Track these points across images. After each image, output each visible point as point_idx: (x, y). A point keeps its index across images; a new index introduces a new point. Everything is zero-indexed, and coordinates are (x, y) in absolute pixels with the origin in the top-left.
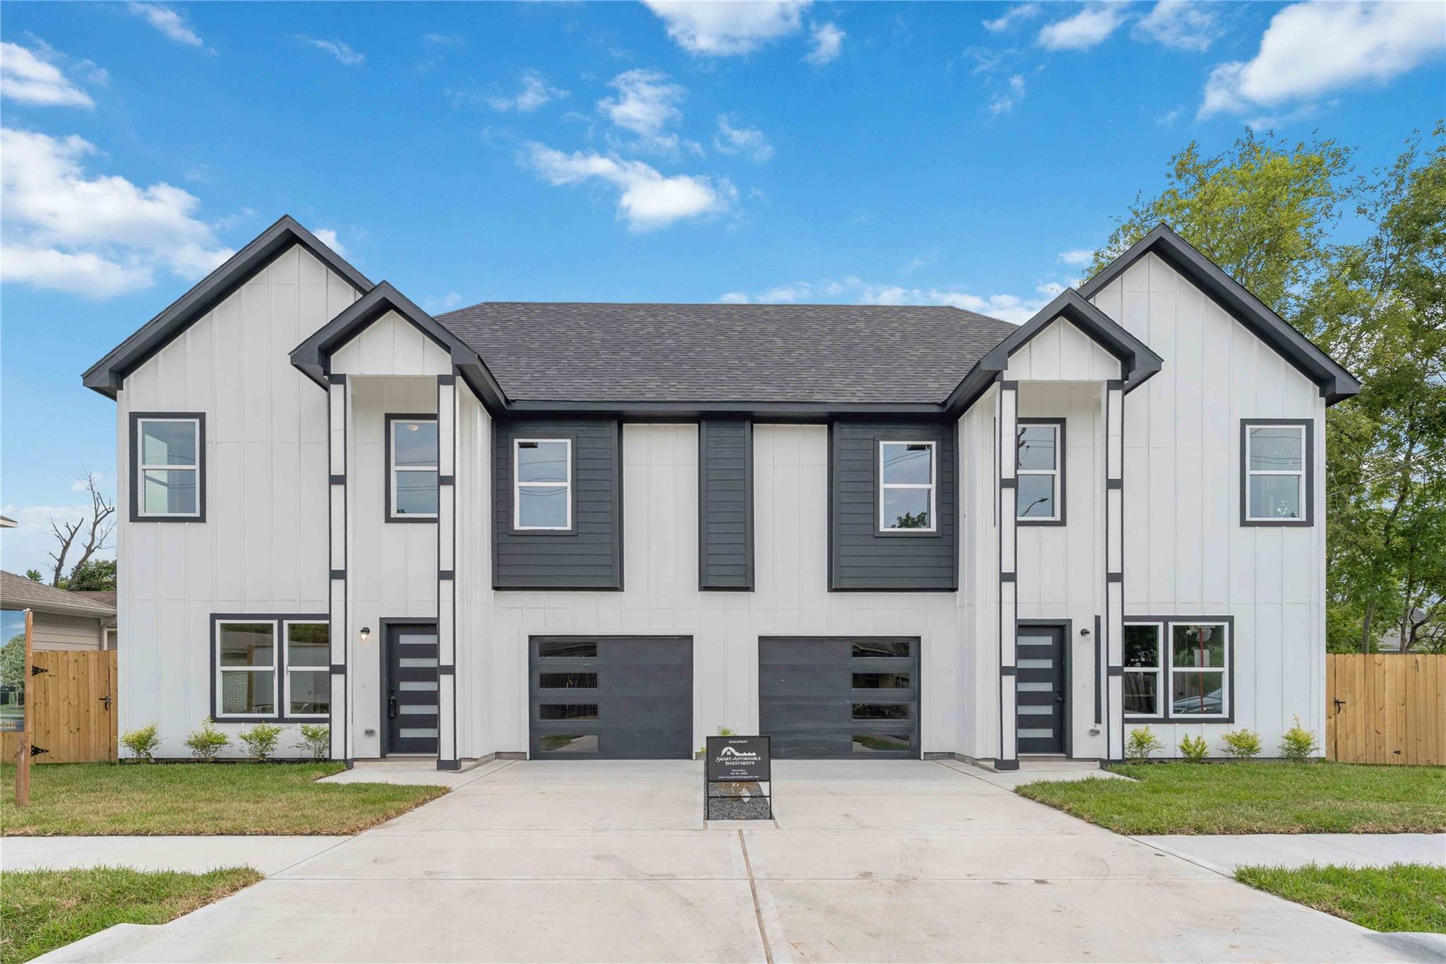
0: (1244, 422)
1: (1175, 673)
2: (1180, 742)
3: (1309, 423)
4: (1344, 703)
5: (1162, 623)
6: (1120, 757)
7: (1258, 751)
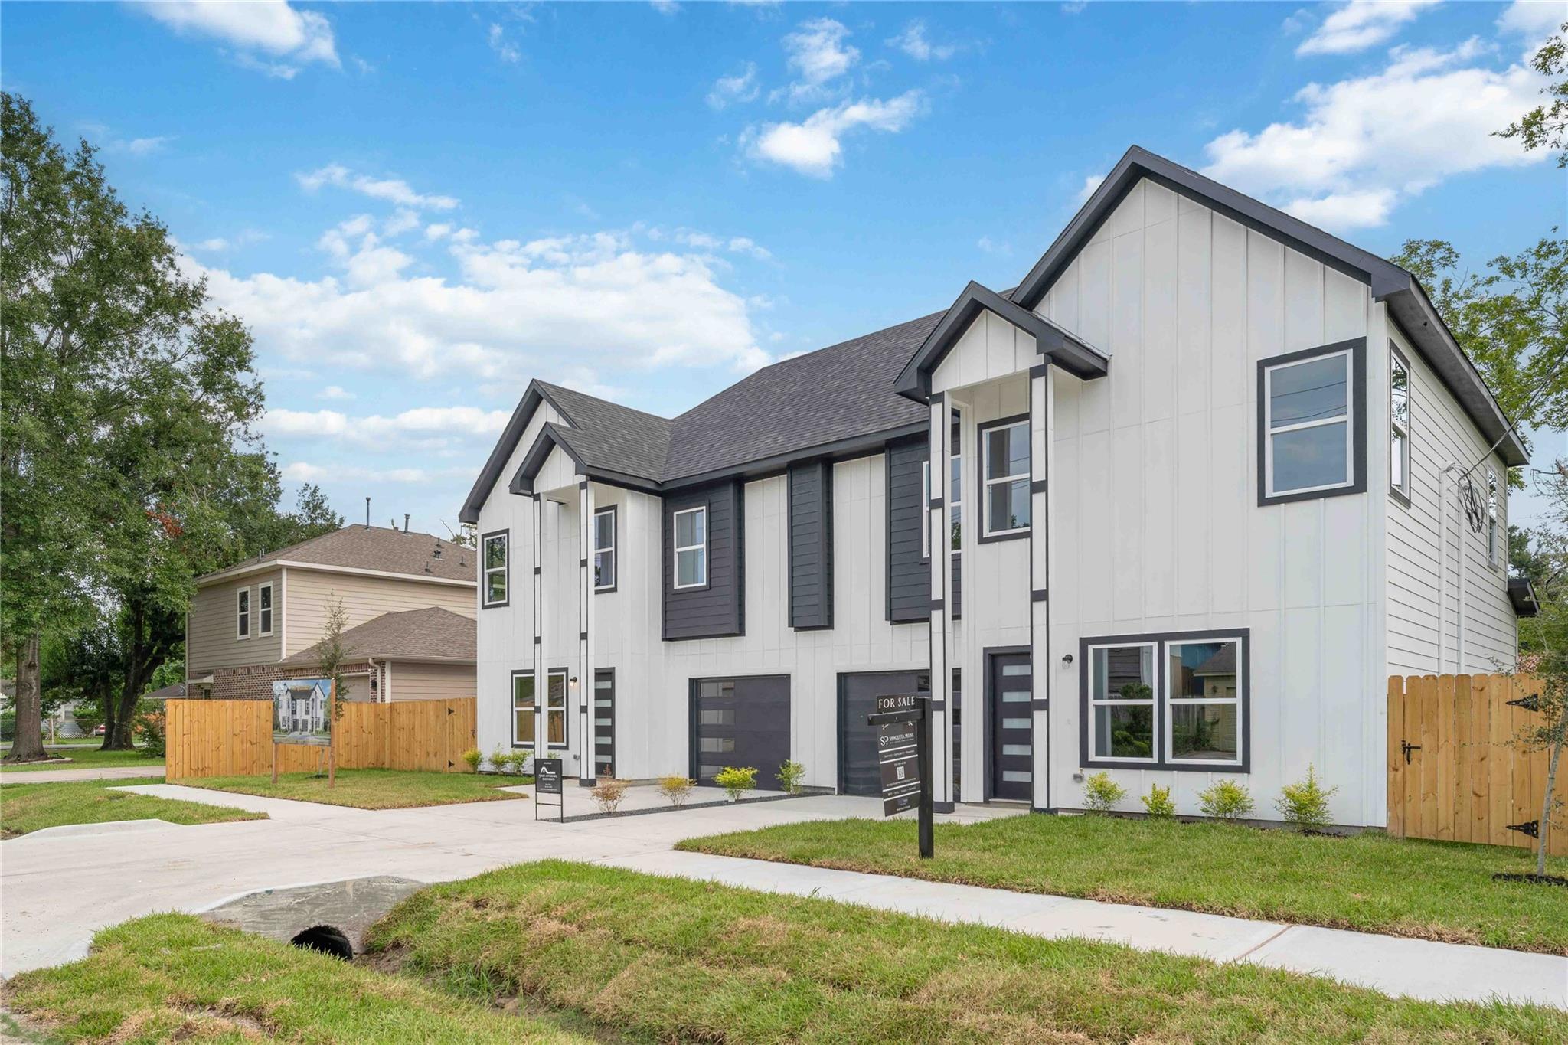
0: (1262, 365)
1: (1174, 706)
2: (1148, 793)
3: (1359, 346)
4: (1419, 748)
5: (1156, 643)
6: (1045, 807)
7: (1244, 809)
